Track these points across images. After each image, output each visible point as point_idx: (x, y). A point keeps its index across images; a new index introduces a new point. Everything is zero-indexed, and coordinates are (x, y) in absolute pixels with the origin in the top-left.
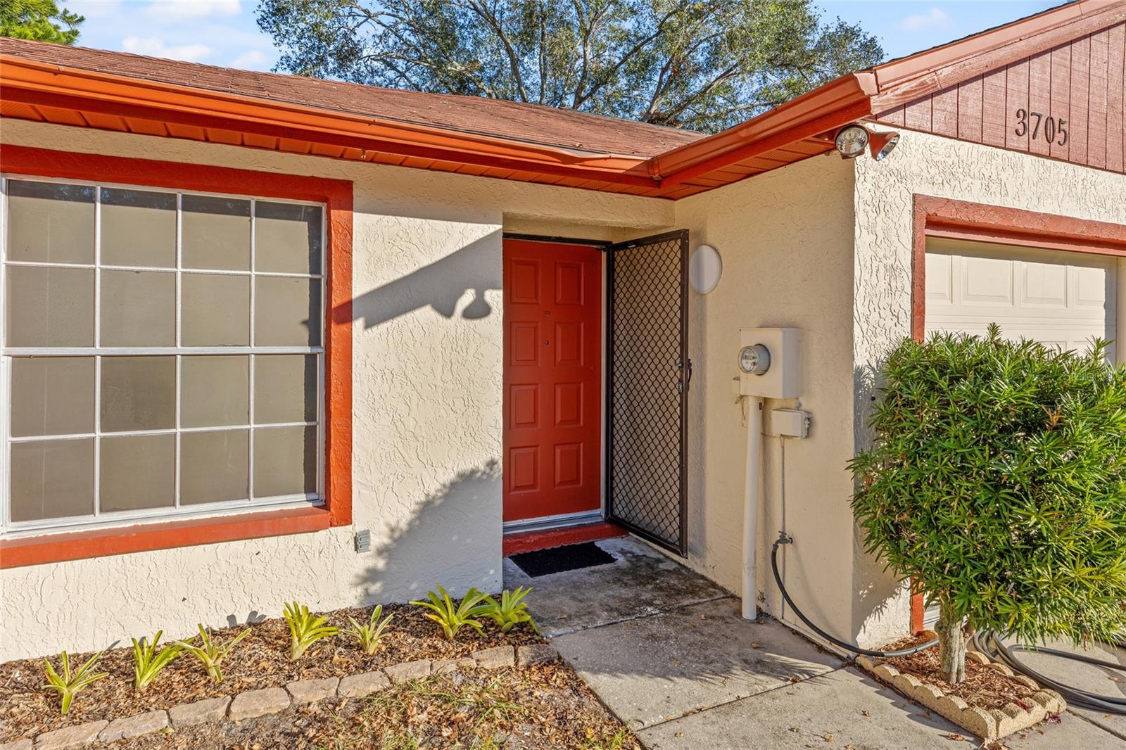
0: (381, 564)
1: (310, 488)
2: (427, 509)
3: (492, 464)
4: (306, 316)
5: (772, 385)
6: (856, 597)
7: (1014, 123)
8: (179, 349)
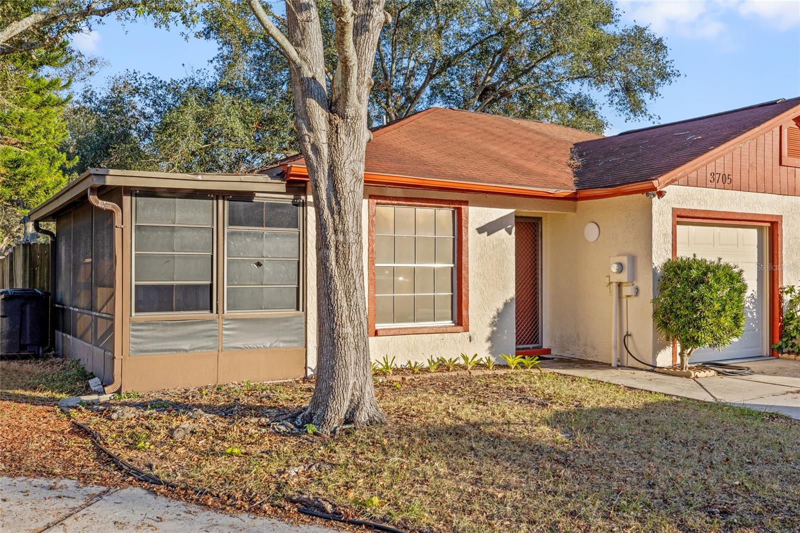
1: (452, 319)
5: (624, 277)
6: (653, 349)
7: (709, 178)
8: (416, 265)
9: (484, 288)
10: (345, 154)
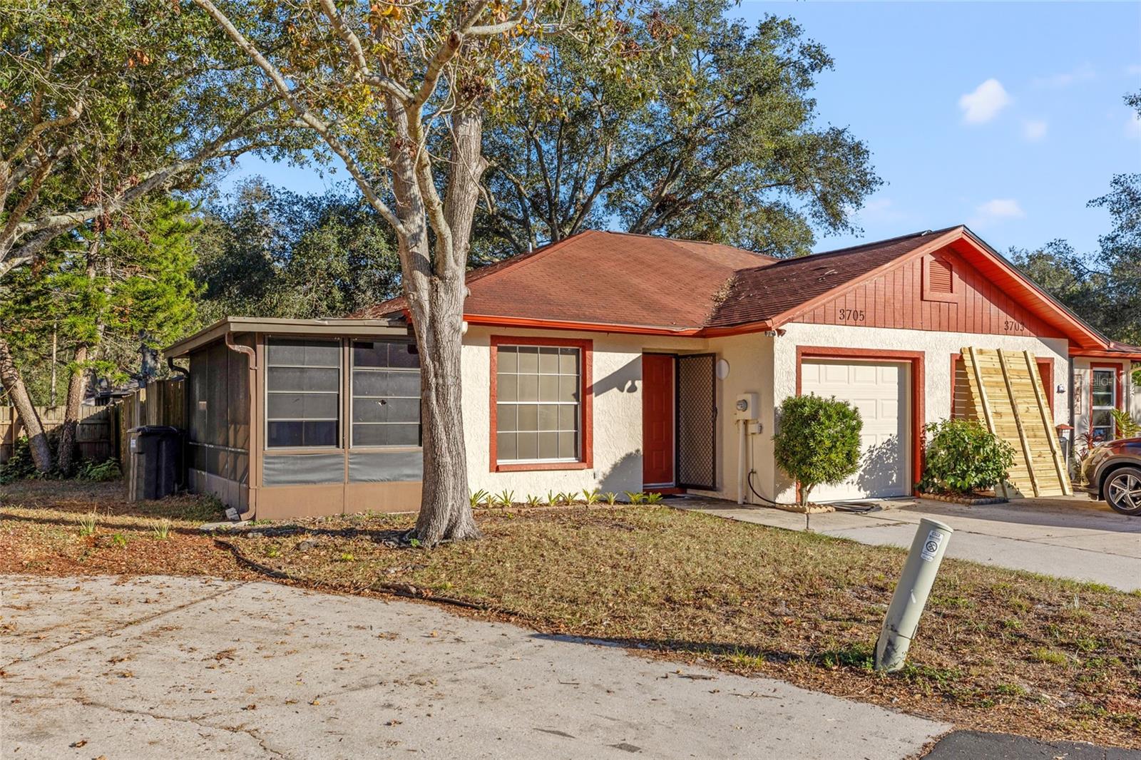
1: (576, 456)
3: (638, 451)
4: (575, 391)
5: (748, 415)
6: (775, 486)
7: (839, 315)
8: (539, 402)
9: (609, 426)
10: (444, 309)
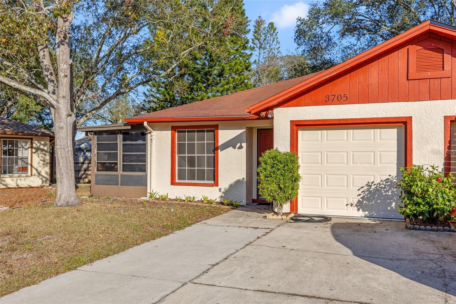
0: (223, 195)
1: (214, 180)
2: (231, 186)
4: (213, 149)
8: (196, 155)
